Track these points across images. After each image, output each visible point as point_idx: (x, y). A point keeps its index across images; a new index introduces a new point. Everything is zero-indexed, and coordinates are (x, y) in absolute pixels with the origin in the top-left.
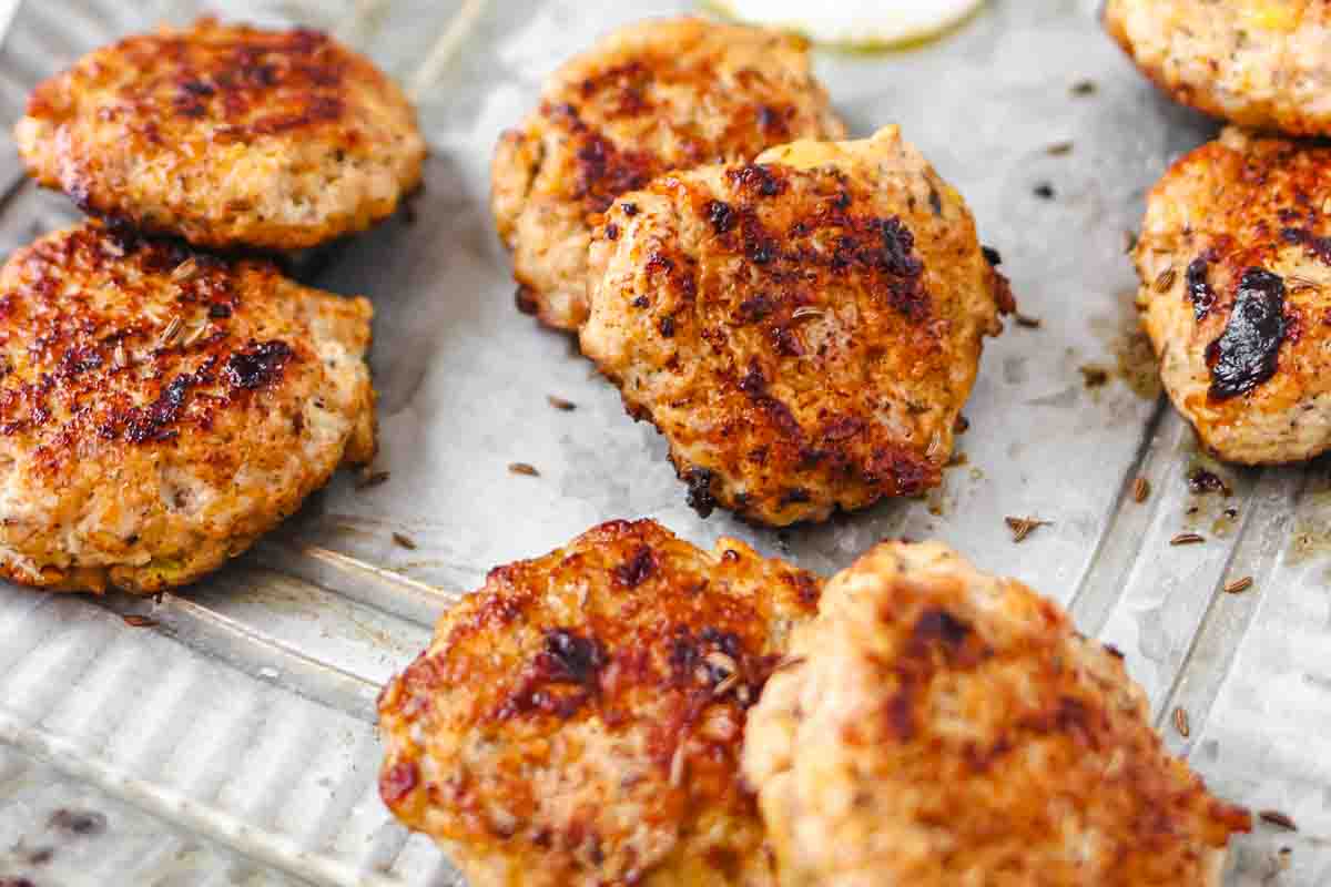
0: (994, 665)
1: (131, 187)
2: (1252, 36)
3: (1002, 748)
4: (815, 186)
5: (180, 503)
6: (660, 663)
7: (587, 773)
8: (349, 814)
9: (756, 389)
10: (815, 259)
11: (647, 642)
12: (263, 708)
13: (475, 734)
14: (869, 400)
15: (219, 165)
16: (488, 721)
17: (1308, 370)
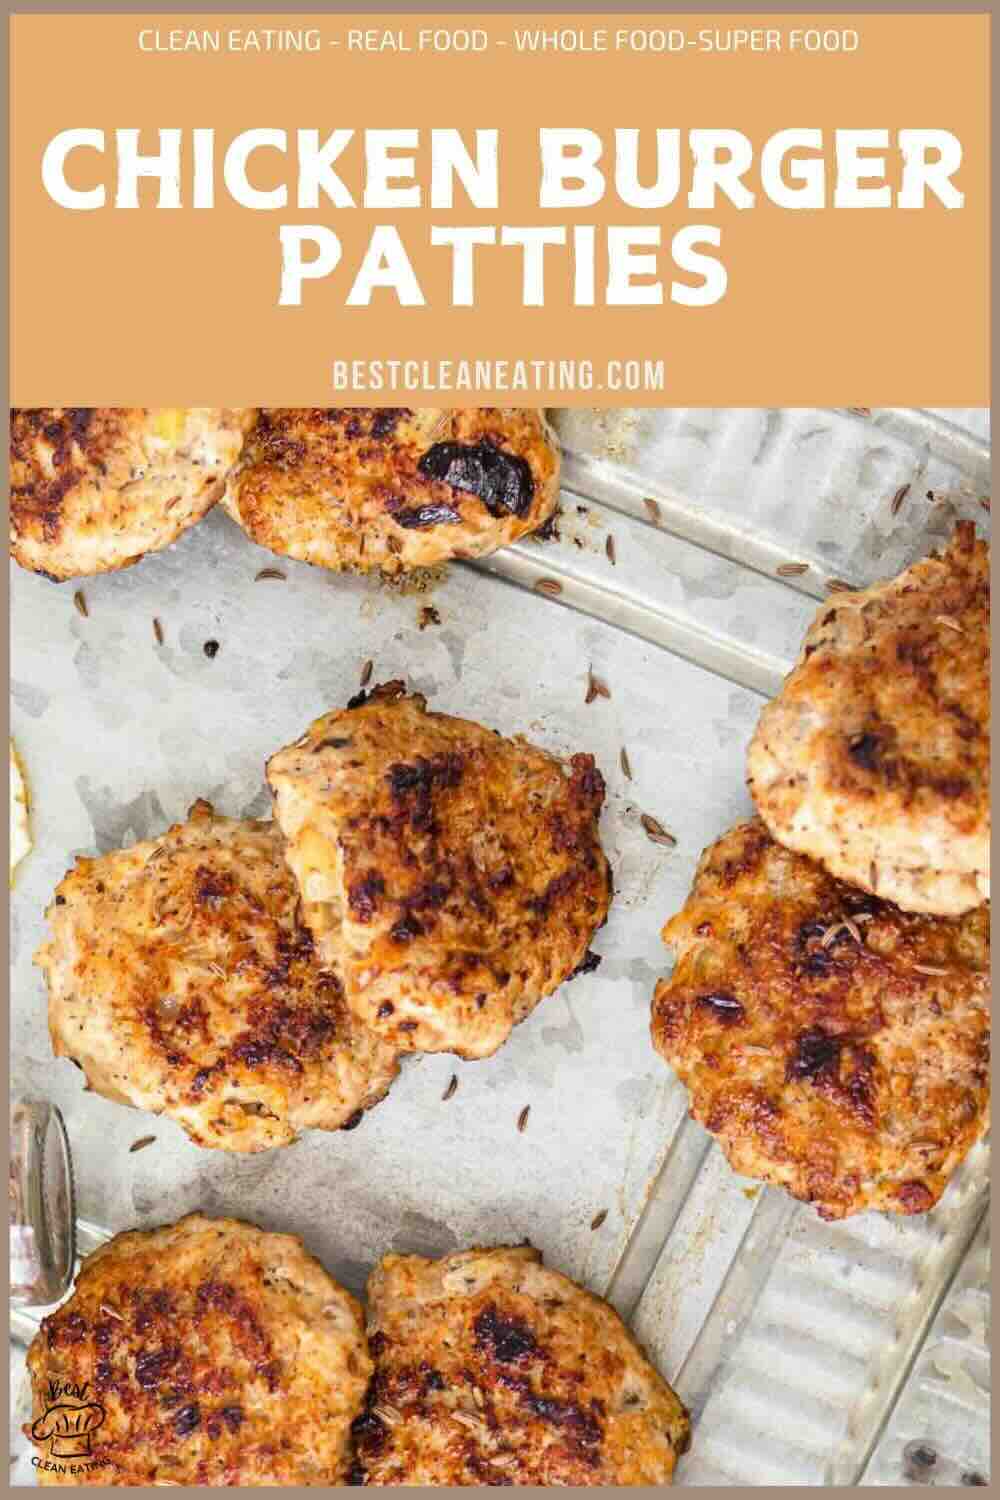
0: (882, 713)
1: (329, 1465)
2: (183, 445)
3: (955, 709)
4: (365, 847)
5: (634, 1400)
6: (826, 986)
7: (928, 1044)
8: (876, 1251)
9: (542, 906)
10: (432, 851)
11: (805, 995)
12: (771, 1329)
13: (883, 1136)
14: (534, 811)
15: (317, 1384)
16: (874, 1125)
17: (527, 431)
